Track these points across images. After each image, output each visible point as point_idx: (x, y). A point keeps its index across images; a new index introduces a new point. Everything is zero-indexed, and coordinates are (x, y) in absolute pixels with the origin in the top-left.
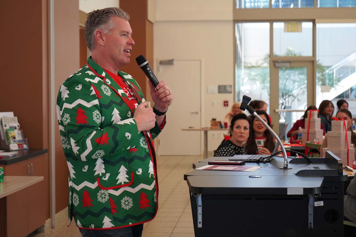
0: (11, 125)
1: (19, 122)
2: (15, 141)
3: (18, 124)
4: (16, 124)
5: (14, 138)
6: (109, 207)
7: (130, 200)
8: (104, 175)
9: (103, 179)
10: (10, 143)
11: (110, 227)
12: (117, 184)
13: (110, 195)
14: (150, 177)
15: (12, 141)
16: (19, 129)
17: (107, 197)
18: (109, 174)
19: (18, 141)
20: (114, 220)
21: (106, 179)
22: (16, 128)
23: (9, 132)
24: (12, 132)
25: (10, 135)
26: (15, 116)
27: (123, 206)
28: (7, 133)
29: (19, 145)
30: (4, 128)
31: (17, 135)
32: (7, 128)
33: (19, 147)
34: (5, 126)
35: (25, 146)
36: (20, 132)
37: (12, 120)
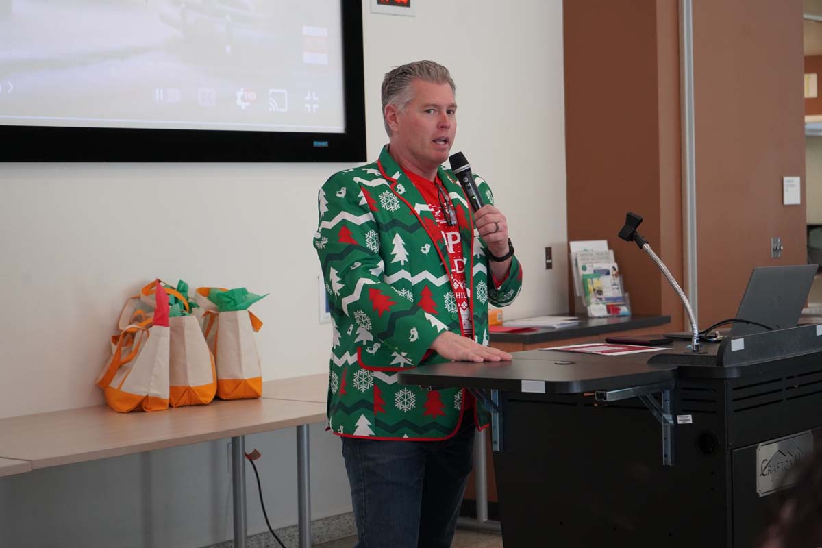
0: (597, 266)
1: (616, 261)
2: (601, 299)
3: (616, 266)
4: (611, 265)
5: (600, 292)
6: (371, 400)
7: (412, 397)
9: (368, 351)
10: (589, 303)
11: (367, 435)
12: (392, 364)
13: (376, 380)
15: (593, 298)
16: (616, 275)
17: (370, 384)
18: (379, 346)
19: (608, 299)
20: (376, 424)
21: (373, 352)
22: (608, 273)
23: (589, 280)
24: (595, 280)
25: (590, 287)
26: (610, 247)
27: (398, 404)
28: (584, 283)
29: (609, 309)
30: (581, 272)
31: (611, 287)
32: (587, 272)
33: (609, 311)
34: (584, 268)
35: (624, 310)
36: (618, 280)
37: (600, 256)
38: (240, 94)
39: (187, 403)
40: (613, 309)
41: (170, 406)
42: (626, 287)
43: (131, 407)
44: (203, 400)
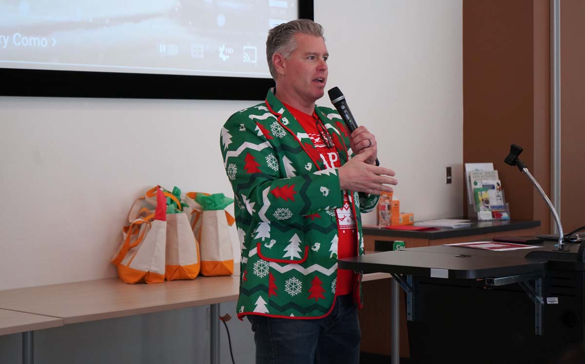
0: (485, 182)
1: (500, 178)
2: (488, 207)
3: (499, 182)
4: (495, 181)
5: (487, 202)
6: (267, 284)
7: (299, 284)
8: (268, 241)
9: (266, 245)
10: (479, 210)
11: (263, 312)
12: (284, 257)
13: (271, 269)
14: (331, 256)
15: (481, 206)
16: (499, 189)
17: (267, 272)
18: (275, 242)
19: (493, 207)
20: (270, 304)
21: (270, 246)
22: (493, 188)
23: (479, 193)
24: (483, 192)
25: (480, 198)
26: (495, 168)
27: (288, 289)
28: (475, 195)
29: (493, 214)
30: (473, 186)
31: (495, 198)
32: (477, 187)
33: (493, 216)
34: (476, 184)
35: (505, 215)
36: (500, 193)
37: (488, 175)
38: (222, 49)
39: (179, 277)
40: (496, 215)
41: (166, 280)
42: (507, 198)
43: (136, 280)
44: (190, 276)
